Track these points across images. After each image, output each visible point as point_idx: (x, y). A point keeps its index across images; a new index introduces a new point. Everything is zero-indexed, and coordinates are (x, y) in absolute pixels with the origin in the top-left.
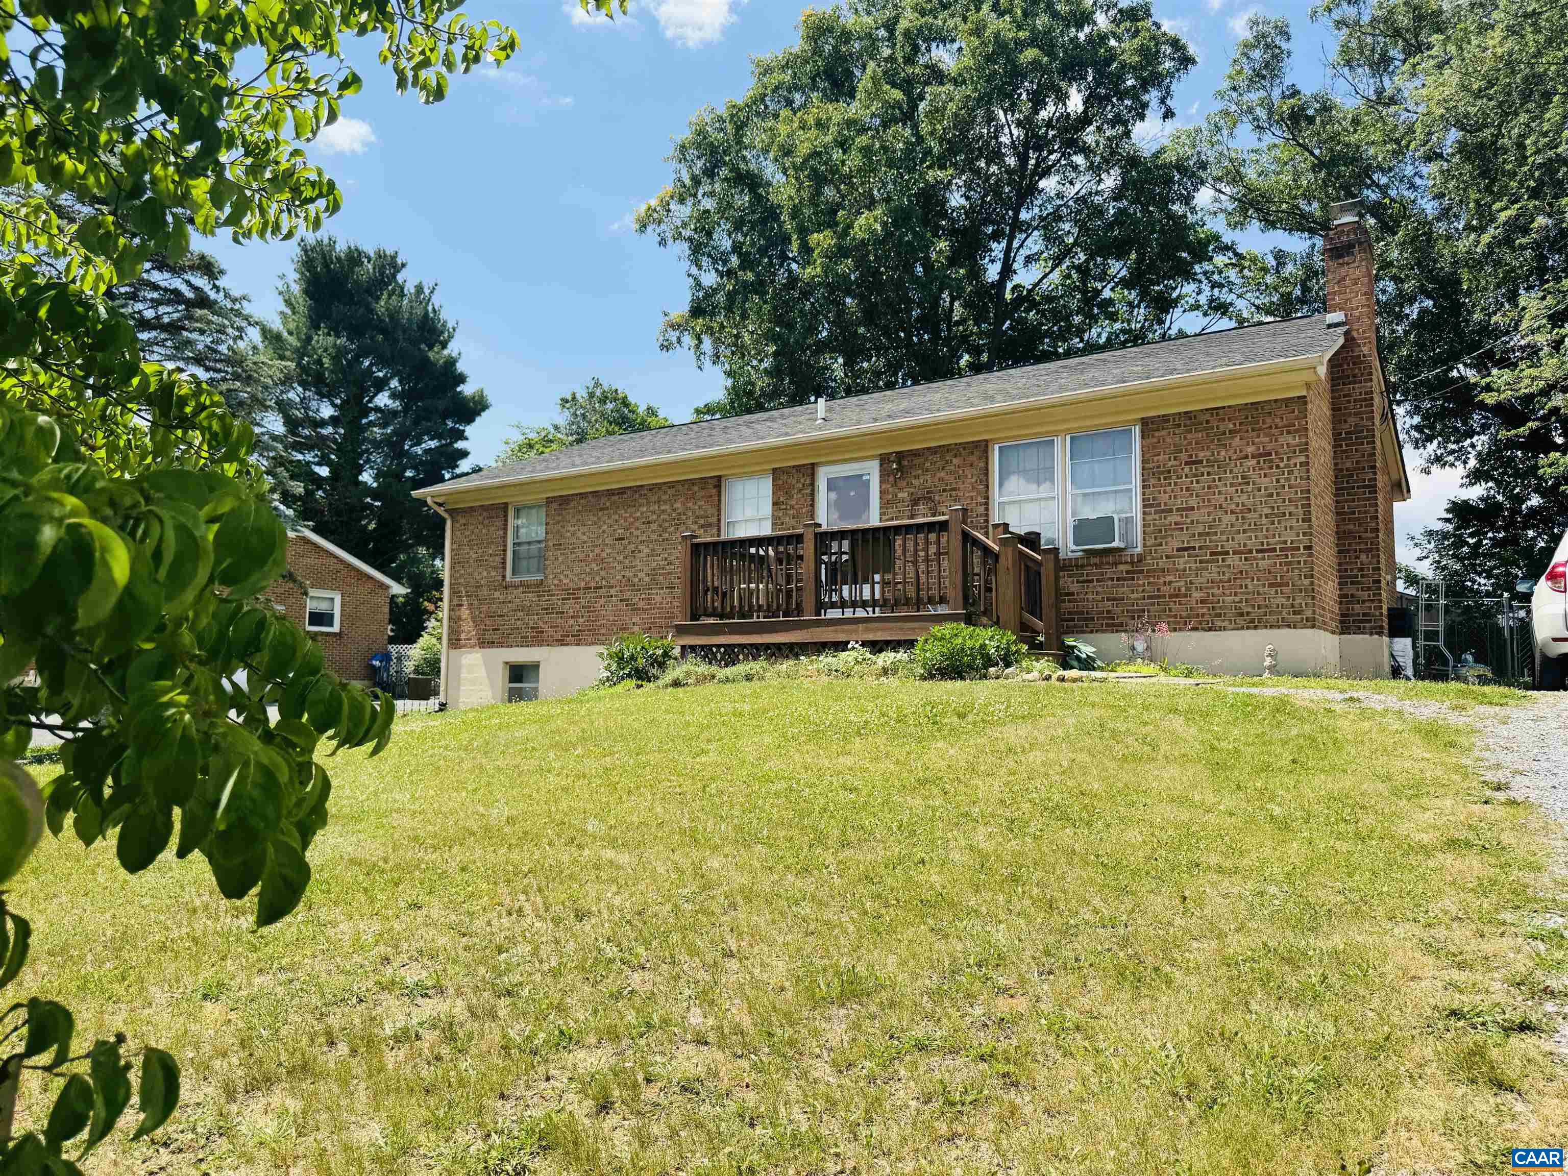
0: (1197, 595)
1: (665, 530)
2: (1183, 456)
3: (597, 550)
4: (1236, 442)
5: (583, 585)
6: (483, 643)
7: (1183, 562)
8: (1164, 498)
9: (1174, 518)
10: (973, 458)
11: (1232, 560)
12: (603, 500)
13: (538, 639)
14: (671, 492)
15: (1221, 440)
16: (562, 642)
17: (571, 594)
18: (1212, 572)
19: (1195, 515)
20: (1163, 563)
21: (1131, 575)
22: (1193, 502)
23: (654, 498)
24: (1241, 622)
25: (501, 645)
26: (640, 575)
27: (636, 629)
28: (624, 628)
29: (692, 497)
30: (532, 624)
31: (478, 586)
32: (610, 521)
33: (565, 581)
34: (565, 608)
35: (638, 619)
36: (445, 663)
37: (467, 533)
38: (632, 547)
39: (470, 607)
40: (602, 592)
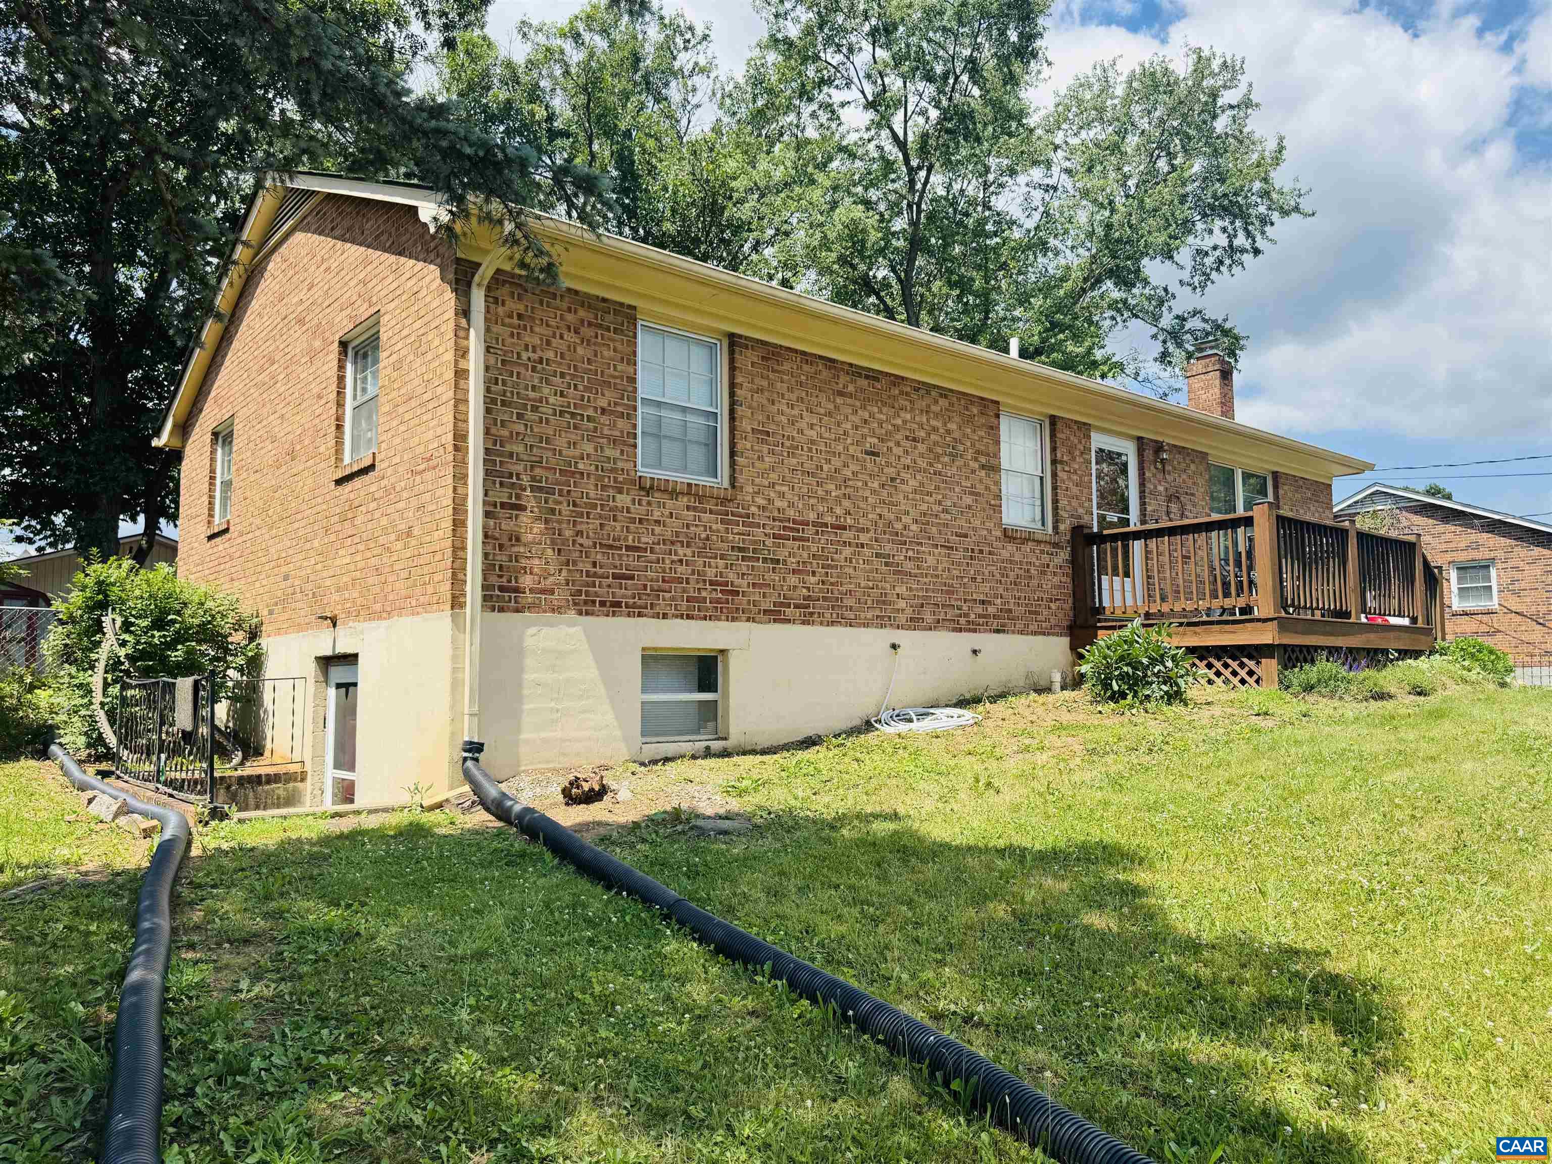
3: (836, 462)
5: (812, 517)
10: (1201, 468)
12: (843, 379)
16: (776, 615)
25: (637, 611)
27: (902, 604)
28: (882, 601)
29: (970, 420)
30: (710, 573)
31: (570, 473)
32: (856, 419)
33: (778, 503)
34: (782, 554)
35: (901, 590)
36: (470, 646)
37: (527, 338)
38: (891, 471)
39: (548, 515)
40: (847, 535)
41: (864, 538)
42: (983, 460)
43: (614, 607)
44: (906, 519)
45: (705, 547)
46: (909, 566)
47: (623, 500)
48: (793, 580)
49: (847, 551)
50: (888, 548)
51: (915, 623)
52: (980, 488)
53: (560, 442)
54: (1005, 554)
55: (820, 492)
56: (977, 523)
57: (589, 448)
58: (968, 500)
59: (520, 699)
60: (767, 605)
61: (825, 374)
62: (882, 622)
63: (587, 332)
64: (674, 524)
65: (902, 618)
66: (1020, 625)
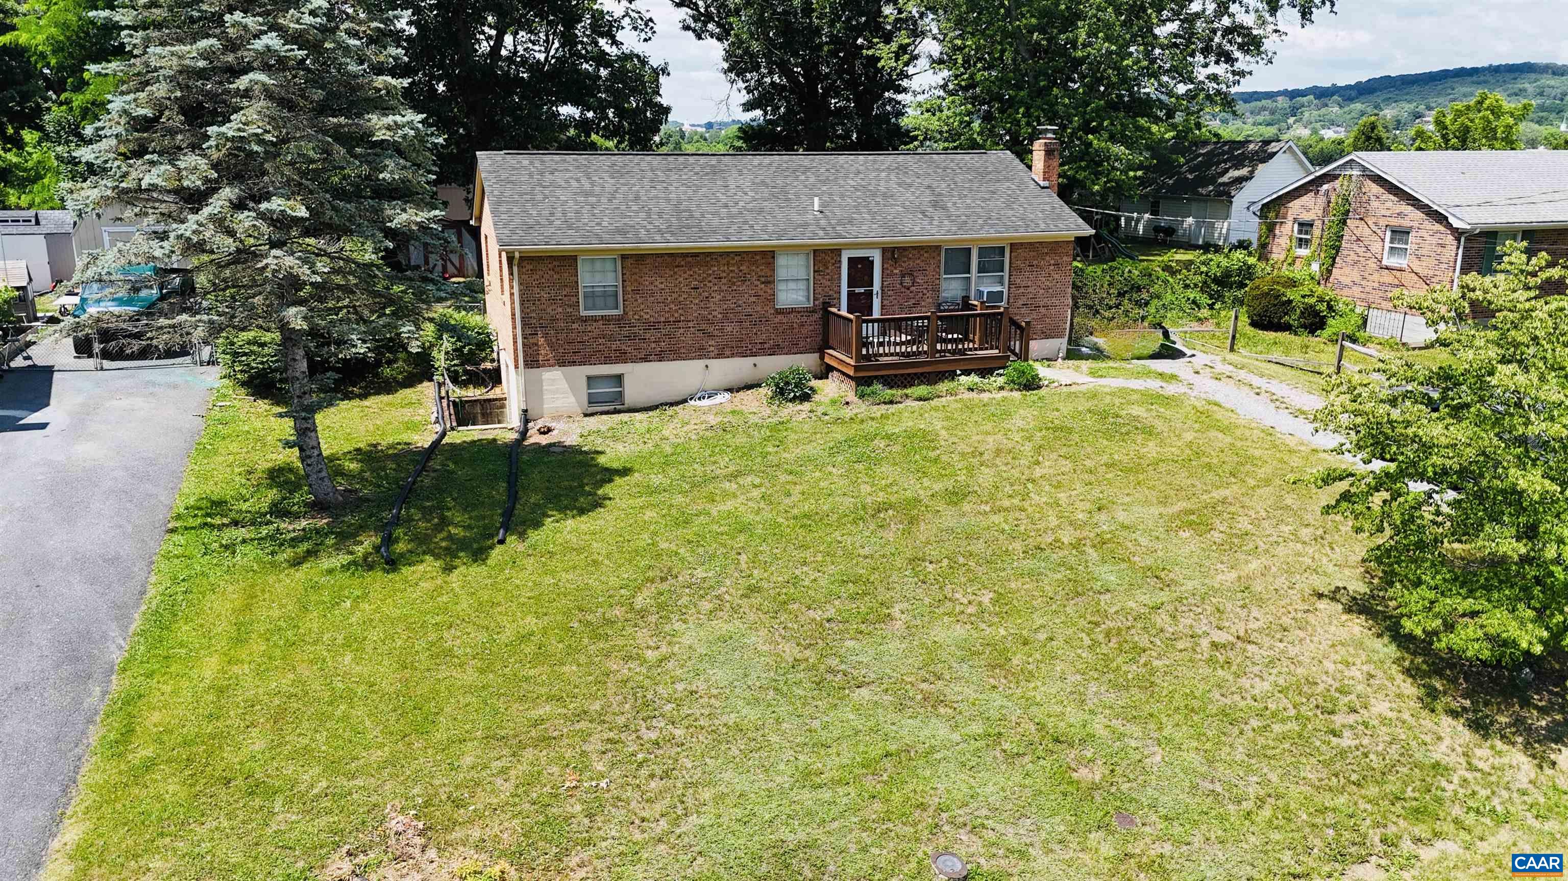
1: (734, 284)
2: (1028, 263)
3: (675, 295)
4: (1048, 258)
5: (663, 319)
6: (562, 363)
8: (1018, 281)
9: (1022, 290)
11: (1042, 310)
12: (679, 260)
13: (622, 357)
14: (738, 258)
15: (1042, 256)
16: (645, 359)
17: (653, 326)
19: (1030, 289)
20: (1016, 311)
23: (725, 262)
25: (583, 363)
27: (712, 349)
28: (702, 348)
29: (755, 263)
30: (614, 347)
31: (554, 320)
32: (686, 276)
33: (646, 316)
34: (648, 336)
35: (713, 342)
36: (522, 381)
37: (535, 277)
38: (706, 294)
39: (546, 335)
40: (681, 324)
41: (691, 324)
42: (763, 279)
43: (573, 363)
44: (714, 313)
45: (611, 338)
46: (716, 333)
47: (575, 326)
48: (653, 345)
49: (682, 331)
50: (704, 327)
51: (720, 356)
52: (761, 293)
53: (549, 310)
54: (777, 320)
55: (667, 309)
56: (759, 309)
57: (560, 310)
58: (753, 299)
59: (542, 395)
60: (641, 356)
61: (669, 259)
62: (700, 357)
63: (557, 269)
64: (597, 332)
65: (712, 355)
66: (786, 350)
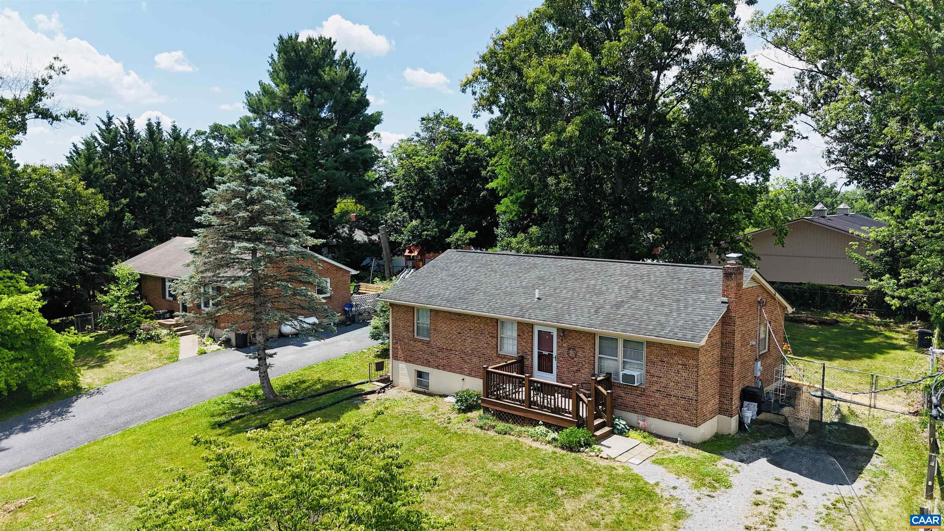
0: (661, 407)
1: (477, 334)
2: (659, 358)
3: (450, 335)
4: (676, 358)
5: (445, 347)
6: (406, 361)
7: (657, 395)
8: (652, 371)
9: (655, 379)
10: (589, 338)
11: (673, 398)
12: (453, 316)
13: (428, 364)
14: (479, 320)
15: (672, 355)
16: (437, 368)
17: (441, 350)
18: (666, 401)
19: (661, 380)
20: (651, 394)
21: (641, 395)
22: (661, 375)
23: (472, 321)
24: (674, 420)
25: (413, 363)
26: (468, 349)
27: (466, 370)
28: (461, 368)
29: (487, 325)
30: (425, 357)
31: (404, 337)
32: (456, 325)
33: (438, 344)
34: (439, 355)
35: (466, 366)
36: (392, 365)
37: (398, 314)
38: (464, 337)
39: (401, 344)
40: (453, 352)
41: (457, 353)
42: (491, 335)
43: (410, 362)
45: (424, 352)
46: (468, 361)
47: (411, 342)
48: (441, 361)
49: (453, 356)
50: (463, 356)
51: (470, 375)
52: (490, 342)
53: (402, 332)
55: (447, 342)
56: (489, 352)
57: (406, 333)
58: (486, 345)
59: (399, 375)
60: (436, 365)
61: (449, 315)
62: (461, 373)
63: (408, 313)
64: (420, 348)
65: (466, 373)
